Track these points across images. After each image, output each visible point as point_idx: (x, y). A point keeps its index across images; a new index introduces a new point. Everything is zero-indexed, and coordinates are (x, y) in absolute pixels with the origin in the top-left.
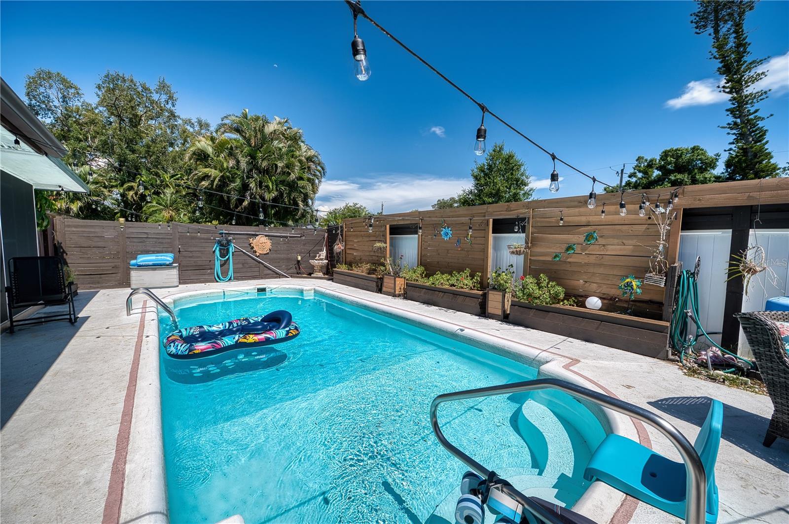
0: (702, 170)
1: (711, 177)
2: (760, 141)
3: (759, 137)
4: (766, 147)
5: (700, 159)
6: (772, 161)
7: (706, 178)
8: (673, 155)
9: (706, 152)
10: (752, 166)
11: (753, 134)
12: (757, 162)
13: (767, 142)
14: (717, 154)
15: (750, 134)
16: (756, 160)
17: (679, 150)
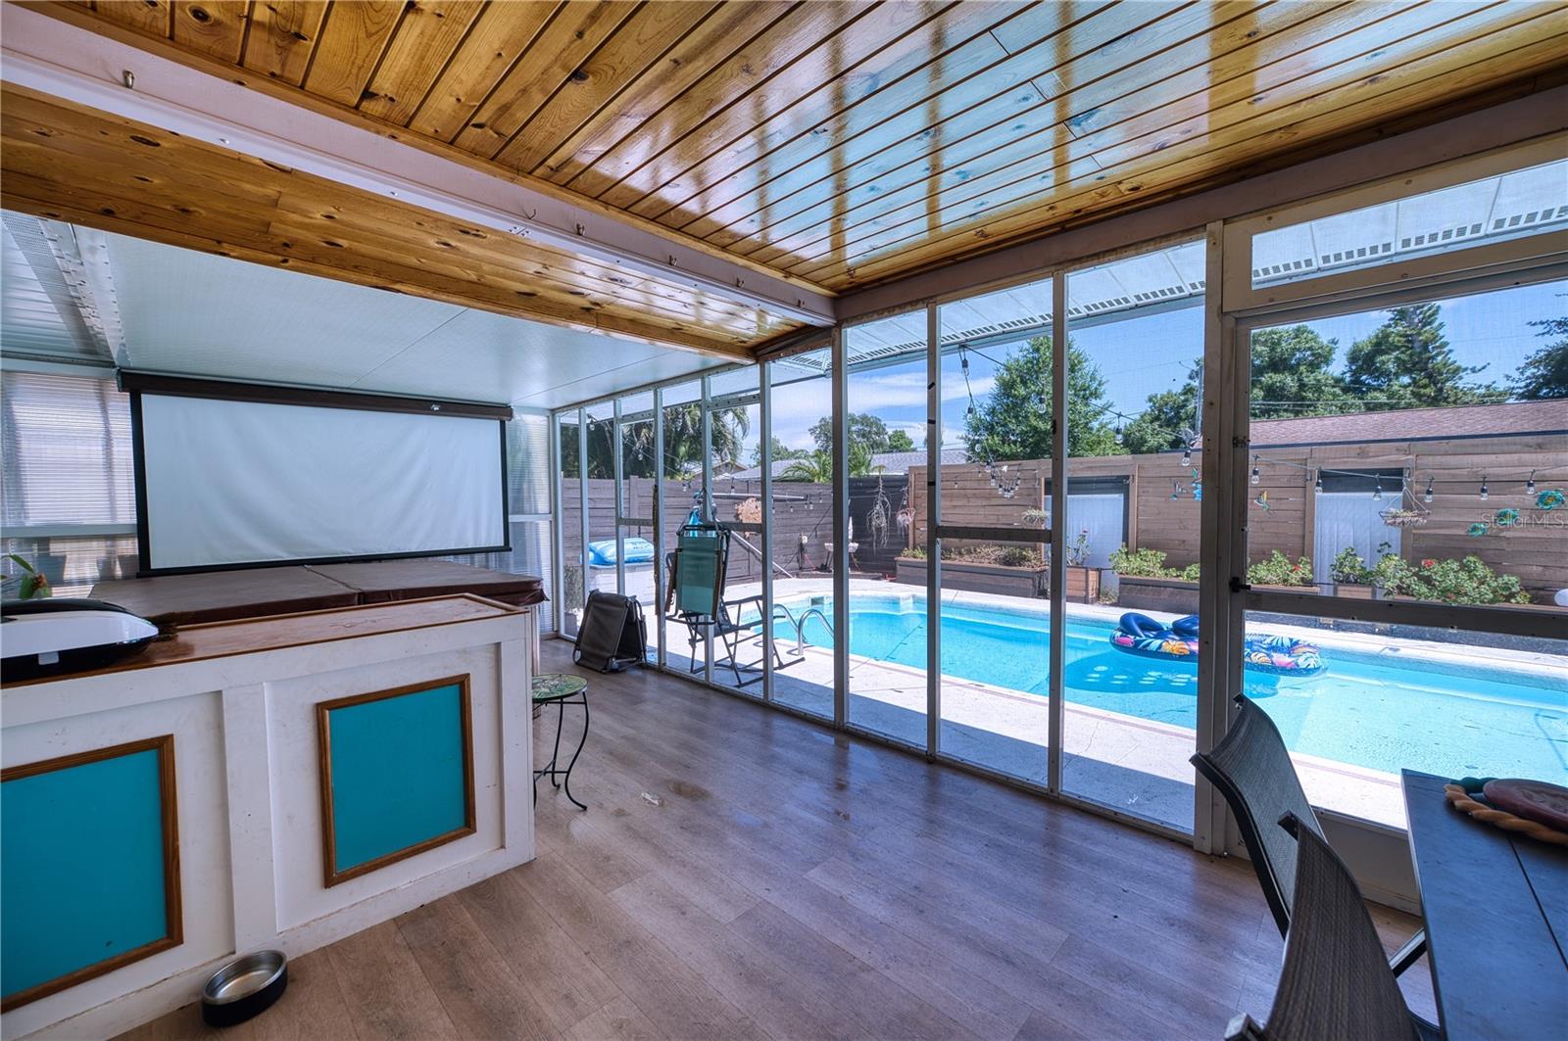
0: (1313, 366)
1: (1327, 379)
2: (1430, 324)
3: (1430, 316)
4: (1441, 333)
5: (1310, 349)
6: (1452, 357)
7: (1319, 381)
8: (1266, 341)
9: (1317, 336)
10: (1422, 365)
11: (1418, 312)
12: (1429, 358)
13: (1441, 325)
14: (1333, 340)
15: (1414, 312)
16: (1428, 355)
17: (1275, 334)
